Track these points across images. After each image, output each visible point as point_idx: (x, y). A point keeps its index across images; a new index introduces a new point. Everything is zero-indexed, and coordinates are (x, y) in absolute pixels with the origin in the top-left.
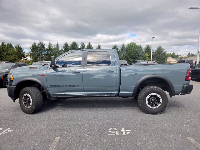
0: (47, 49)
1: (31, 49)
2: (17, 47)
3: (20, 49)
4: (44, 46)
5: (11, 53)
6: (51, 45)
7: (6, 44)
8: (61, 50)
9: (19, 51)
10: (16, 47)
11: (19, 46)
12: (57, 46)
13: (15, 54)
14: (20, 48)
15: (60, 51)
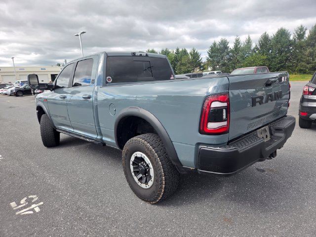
0: (232, 51)
1: (208, 53)
2: (193, 53)
3: (196, 55)
4: (228, 46)
5: (184, 62)
6: (239, 42)
7: (180, 50)
8: (255, 48)
9: (194, 58)
10: (191, 54)
11: (194, 51)
12: (249, 42)
13: (189, 63)
14: (196, 53)
15: (253, 50)
